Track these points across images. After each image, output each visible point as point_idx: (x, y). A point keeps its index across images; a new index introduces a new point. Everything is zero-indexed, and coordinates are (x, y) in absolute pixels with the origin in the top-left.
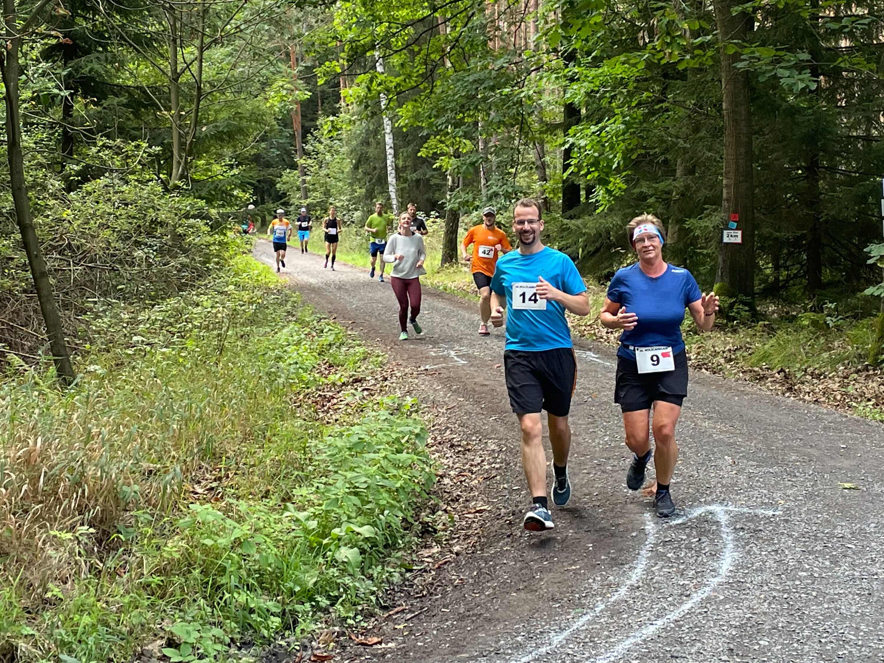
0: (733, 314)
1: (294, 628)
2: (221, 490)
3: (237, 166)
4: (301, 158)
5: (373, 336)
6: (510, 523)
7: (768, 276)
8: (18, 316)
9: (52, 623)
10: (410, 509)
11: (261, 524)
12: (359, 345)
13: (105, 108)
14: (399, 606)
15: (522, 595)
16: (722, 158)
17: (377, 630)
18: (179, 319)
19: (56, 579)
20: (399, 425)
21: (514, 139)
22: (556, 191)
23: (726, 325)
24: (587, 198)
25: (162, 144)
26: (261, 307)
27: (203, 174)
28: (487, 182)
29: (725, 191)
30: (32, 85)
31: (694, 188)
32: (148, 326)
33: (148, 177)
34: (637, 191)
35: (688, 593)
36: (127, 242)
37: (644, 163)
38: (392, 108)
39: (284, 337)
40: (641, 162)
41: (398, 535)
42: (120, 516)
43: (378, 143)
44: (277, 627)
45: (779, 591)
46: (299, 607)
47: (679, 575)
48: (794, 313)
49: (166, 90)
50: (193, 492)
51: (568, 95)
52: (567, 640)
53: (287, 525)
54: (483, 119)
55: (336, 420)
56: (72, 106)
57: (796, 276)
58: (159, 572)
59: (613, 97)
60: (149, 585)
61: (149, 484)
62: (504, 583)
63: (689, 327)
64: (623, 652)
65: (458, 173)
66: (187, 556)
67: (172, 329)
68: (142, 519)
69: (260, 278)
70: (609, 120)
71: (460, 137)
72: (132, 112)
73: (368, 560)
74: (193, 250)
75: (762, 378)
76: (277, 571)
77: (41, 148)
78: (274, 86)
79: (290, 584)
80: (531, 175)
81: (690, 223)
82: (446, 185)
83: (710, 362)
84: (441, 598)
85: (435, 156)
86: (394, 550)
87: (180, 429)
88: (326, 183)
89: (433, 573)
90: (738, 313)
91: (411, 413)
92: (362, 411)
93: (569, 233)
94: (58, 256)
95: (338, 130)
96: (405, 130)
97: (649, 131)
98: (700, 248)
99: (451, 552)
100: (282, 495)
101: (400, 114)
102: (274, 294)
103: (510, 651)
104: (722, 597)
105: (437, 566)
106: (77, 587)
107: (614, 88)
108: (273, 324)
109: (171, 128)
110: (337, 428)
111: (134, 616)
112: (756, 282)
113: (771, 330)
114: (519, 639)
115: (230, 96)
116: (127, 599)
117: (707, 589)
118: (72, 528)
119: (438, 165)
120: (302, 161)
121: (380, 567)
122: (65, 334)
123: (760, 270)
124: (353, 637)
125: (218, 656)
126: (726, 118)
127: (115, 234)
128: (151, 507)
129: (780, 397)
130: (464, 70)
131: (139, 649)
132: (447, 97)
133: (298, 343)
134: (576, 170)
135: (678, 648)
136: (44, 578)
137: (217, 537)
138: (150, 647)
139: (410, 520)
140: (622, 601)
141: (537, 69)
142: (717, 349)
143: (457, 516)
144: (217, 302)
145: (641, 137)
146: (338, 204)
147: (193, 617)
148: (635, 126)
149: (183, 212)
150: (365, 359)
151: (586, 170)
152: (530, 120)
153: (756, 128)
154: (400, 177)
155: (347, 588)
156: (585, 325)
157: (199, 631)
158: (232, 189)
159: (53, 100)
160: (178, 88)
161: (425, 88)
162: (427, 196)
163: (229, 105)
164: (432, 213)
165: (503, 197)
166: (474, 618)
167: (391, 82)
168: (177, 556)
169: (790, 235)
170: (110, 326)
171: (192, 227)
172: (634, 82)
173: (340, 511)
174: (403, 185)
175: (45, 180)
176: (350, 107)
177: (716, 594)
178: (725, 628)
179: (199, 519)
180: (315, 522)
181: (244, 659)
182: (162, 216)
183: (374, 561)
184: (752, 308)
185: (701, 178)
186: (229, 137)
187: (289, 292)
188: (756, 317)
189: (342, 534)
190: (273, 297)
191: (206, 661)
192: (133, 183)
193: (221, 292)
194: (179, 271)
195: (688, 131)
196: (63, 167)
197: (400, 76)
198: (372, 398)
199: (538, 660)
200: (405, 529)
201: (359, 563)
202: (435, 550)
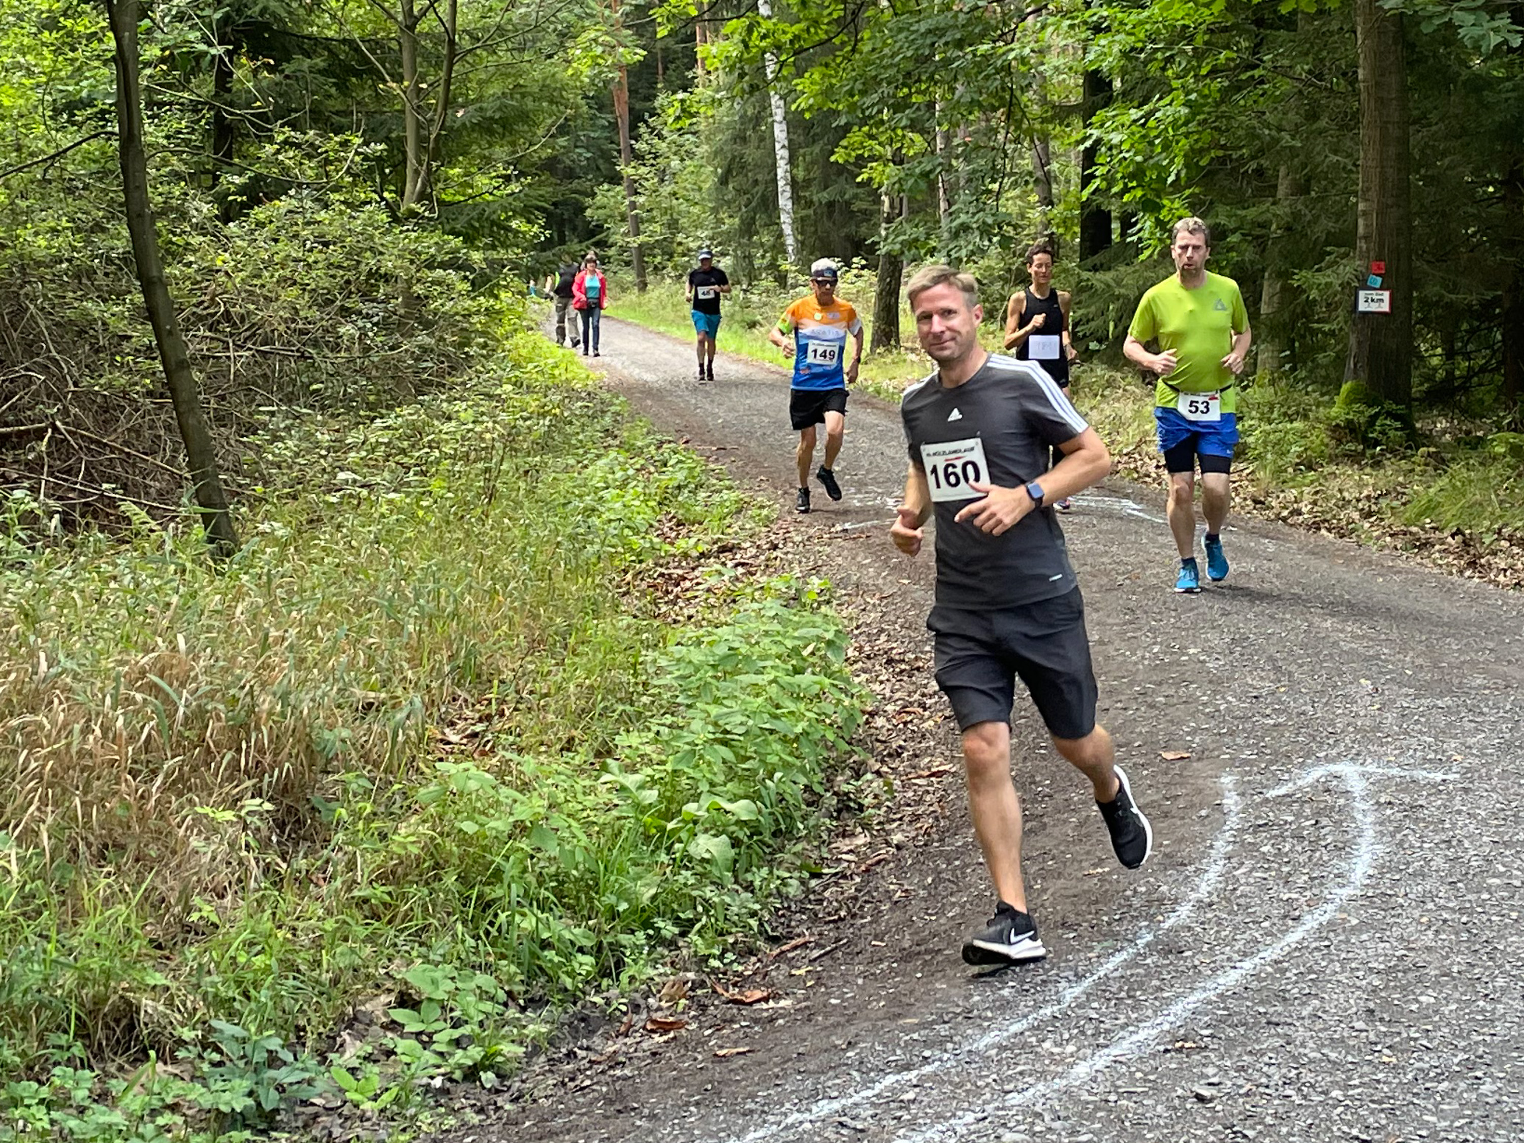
0: (1374, 435)
1: (618, 975)
2: (490, 737)
3: (517, 178)
4: (627, 164)
5: (755, 471)
7: (1435, 369)
8: (139, 436)
9: (200, 965)
10: (817, 769)
11: (561, 797)
12: (729, 488)
13: (287, 77)
14: (799, 936)
16: (1355, 165)
17: (761, 978)
18: (416, 443)
19: (206, 889)
20: (798, 626)
21: (997, 132)
22: (1069, 223)
23: (1363, 453)
24: (1123, 234)
25: (387, 140)
26: (559, 423)
27: (457, 193)
28: (950, 206)
29: (1361, 222)
30: (160, 36)
31: (1309, 217)
32: (364, 454)
33: (363, 196)
35: (1297, 913)
36: (329, 309)
37: (1221, 175)
38: (786, 78)
39: (599, 474)
40: (1218, 171)
41: (797, 814)
42: (316, 781)
43: (762, 139)
44: (589, 973)
45: (1453, 910)
46: (624, 939)
47: (1281, 882)
48: (1480, 434)
49: (394, 45)
50: (442, 741)
51: (1091, 56)
52: (1088, 995)
53: (604, 796)
54: (943, 98)
55: (690, 617)
56: (231, 74)
57: (1483, 369)
58: (384, 877)
59: (1170, 60)
60: (366, 901)
61: (366, 726)
62: (980, 896)
63: (1299, 457)
64: (1185, 1015)
65: (901, 191)
66: (432, 849)
67: (406, 460)
68: (354, 786)
69: (556, 372)
70: (1160, 99)
71: (903, 128)
72: (334, 84)
73: (744, 857)
74: (441, 322)
75: (1425, 544)
76: (588, 876)
77: (177, 145)
78: (581, 39)
79: (609, 899)
80: (1026, 194)
81: (1301, 277)
82: (879, 211)
83: (1334, 517)
84: (871, 923)
85: (861, 162)
86: (789, 840)
87: (420, 632)
88: (671, 208)
89: (858, 880)
90: (1383, 433)
91: (819, 604)
92: (734, 601)
93: (1091, 297)
94: (208, 334)
95: (692, 116)
96: (807, 116)
97: (1229, 118)
98: (1318, 322)
99: (888, 844)
100: (596, 745)
101: (800, 88)
102: (583, 399)
103: (989, 1014)
104: (1355, 922)
105: (863, 868)
106: (241, 903)
107: (1170, 44)
108: (581, 451)
109: (403, 112)
110: (691, 631)
111: (342, 954)
112: (1415, 380)
113: (1439, 462)
114: (1005, 992)
115: (504, 56)
116: (330, 925)
117: (1330, 907)
118: (234, 803)
119: (865, 176)
120: (630, 171)
122: (220, 467)
123: (1421, 358)
124: (720, 990)
125: (486, 1023)
126: (1363, 96)
127: (307, 296)
128: (369, 767)
129: (1455, 578)
130: (911, 12)
131: (350, 1009)
132: (881, 59)
134: (1104, 185)
135: (1280, 1009)
136: (185, 888)
137: (483, 817)
138: (369, 1007)
139: (818, 789)
140: (1183, 927)
141: (1037, 11)
142: (1346, 494)
143: (898, 782)
144: (483, 414)
145: (1217, 128)
146: (692, 245)
147: (443, 956)
148: (1206, 109)
149: (423, 257)
150: (739, 511)
151: (1121, 186)
152: (1024, 99)
153: (1416, 113)
154: (799, 197)
155: (708, 905)
156: (1120, 454)
157: (453, 979)
158: (508, 219)
159: (198, 63)
160: (415, 42)
161: (843, 43)
162: (846, 230)
163: (503, 70)
164: (855, 260)
165: (977, 233)
166: (928, 957)
167: (784, 32)
168: (414, 850)
169: (1473, 299)
170: (297, 455)
171: (440, 284)
172: (1205, 33)
173: (697, 774)
174: (804, 213)
175: (185, 200)
176: (712, 78)
177: (1344, 915)
178: (1360, 974)
179: (453, 787)
180: (655, 793)
181: (531, 1027)
182: (388, 264)
183: (755, 859)
184: (1407, 424)
185: (1320, 199)
186: (504, 127)
187: (607, 396)
188: (1415, 439)
189: (700, 813)
190: (579, 404)
191: (465, 1030)
192: (338, 206)
193: (490, 397)
194: (417, 359)
195: (1298, 119)
196: (216, 178)
197: (799, 22)
198: (752, 579)
199: (1038, 1028)
200: (808, 805)
201: (730, 863)
202: (861, 840)
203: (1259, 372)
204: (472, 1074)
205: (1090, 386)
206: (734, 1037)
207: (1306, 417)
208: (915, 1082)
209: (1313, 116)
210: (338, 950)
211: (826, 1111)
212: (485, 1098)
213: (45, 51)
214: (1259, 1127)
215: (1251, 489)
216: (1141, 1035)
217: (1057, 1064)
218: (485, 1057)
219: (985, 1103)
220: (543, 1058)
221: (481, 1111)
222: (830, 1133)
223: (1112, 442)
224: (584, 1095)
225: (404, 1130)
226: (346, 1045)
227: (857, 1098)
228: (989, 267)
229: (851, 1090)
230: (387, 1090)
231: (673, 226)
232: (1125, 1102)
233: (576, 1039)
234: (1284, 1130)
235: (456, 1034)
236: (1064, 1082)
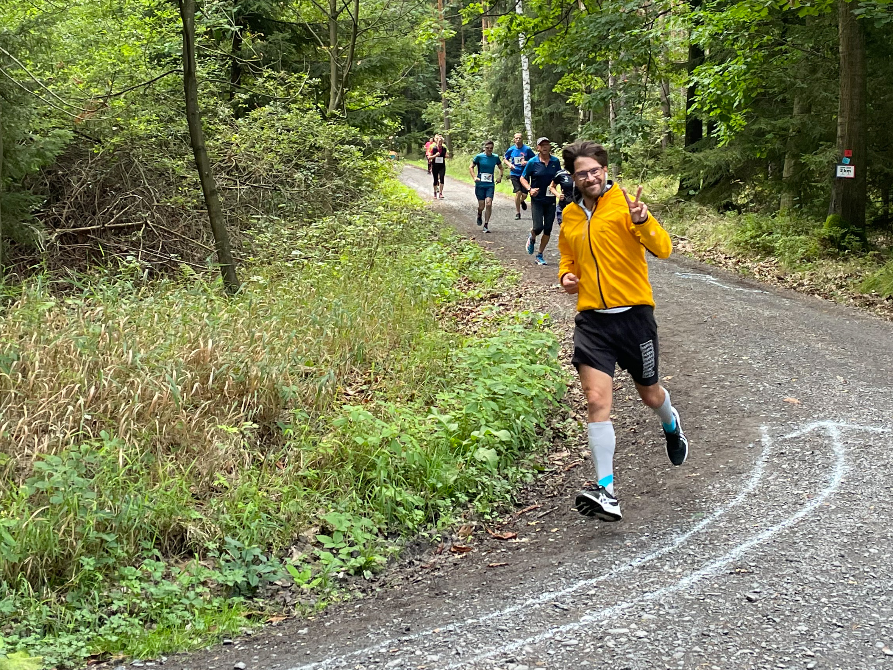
0: (844, 244)
1: (436, 521)
2: (370, 392)
3: (387, 98)
4: (445, 91)
5: (510, 255)
6: (634, 432)
7: (878, 209)
8: (190, 229)
9: (218, 509)
10: (543, 415)
11: (407, 425)
12: (496, 264)
13: (270, 43)
14: (532, 504)
15: (645, 498)
16: (837, 98)
17: (512, 526)
18: (333, 236)
19: (222, 469)
20: (533, 338)
21: (641, 77)
22: (680, 127)
23: (838, 254)
24: (709, 132)
25: (320, 76)
26: (408, 227)
27: (356, 105)
28: (616, 116)
29: (839, 128)
30: (206, 20)
31: (811, 125)
32: (306, 241)
33: (308, 106)
34: (755, 127)
35: (802, 501)
36: (289, 165)
37: (763, 102)
38: (529, 47)
39: (428, 255)
40: (761, 100)
41: (531, 439)
42: (279, 413)
43: (516, 79)
44: (421, 520)
45: (888, 503)
46: (440, 502)
47: (793, 484)
49: (325, 27)
50: (345, 394)
51: (693, 37)
52: (688, 541)
53: (429, 425)
54: (613, 58)
55: (475, 332)
56: (241, 40)
58: (314, 466)
59: (736, 40)
60: (305, 477)
61: (306, 385)
62: (630, 486)
63: (803, 254)
64: (741, 554)
65: (590, 107)
66: (340, 452)
67: (327, 245)
68: (299, 417)
69: (406, 200)
70: (731, 61)
71: (591, 74)
72: (294, 47)
73: (503, 461)
74: (347, 173)
75: (872, 304)
76: (421, 468)
77: (213, 78)
78: (424, 24)
79: (433, 481)
80: (656, 110)
81: (805, 158)
82: (577, 118)
83: (822, 288)
84: (570, 498)
85: (569, 92)
86: (527, 453)
87: (334, 336)
88: (467, 114)
89: (564, 475)
90: (849, 243)
91: (544, 327)
92: (498, 324)
93: (691, 166)
94: (226, 176)
95: (480, 66)
96: (541, 67)
97: (768, 71)
98: (814, 182)
99: (580, 456)
100: (425, 398)
101: (537, 52)
102: (419, 215)
103: (634, 550)
104: (834, 507)
105: (566, 469)
106: (240, 477)
107: (737, 31)
108: (418, 242)
109: (329, 62)
110: (476, 340)
111: (292, 505)
112: (867, 215)
113: (880, 260)
114: (643, 538)
115: (382, 33)
116: (286, 489)
117: (820, 499)
118: (237, 423)
119: (571, 100)
120: (446, 95)
121: (514, 468)
122: (231, 247)
123: (871, 203)
124: (490, 532)
125: (367, 545)
126: (842, 61)
127: (278, 157)
128: (307, 407)
129: (889, 322)
130: (597, 13)
131: (295, 535)
132: (581, 37)
133: (441, 261)
134: (700, 106)
135: (793, 553)
136: (211, 467)
137: (367, 435)
138: (305, 534)
139: (543, 426)
140: (740, 507)
141: (665, 13)
142: (828, 276)
144: (368, 222)
145: (761, 77)
146: (478, 135)
147: (345, 508)
148: (756, 66)
149: (339, 138)
150: (501, 276)
151: (708, 107)
152: (657, 59)
153: (869, 70)
154: (535, 110)
155: (484, 486)
156: (705, 251)
157: (349, 520)
158: (382, 119)
159: (224, 35)
160: (336, 26)
161: (561, 29)
162: (559, 128)
163: (381, 41)
164: (564, 144)
165: (630, 131)
167: (530, 23)
168: (331, 452)
170: (271, 241)
171: (347, 153)
172: (755, 26)
173: (479, 415)
174: (537, 118)
175: (216, 107)
176: (491, 46)
177: (828, 504)
178: (837, 535)
179: (351, 418)
180: (456, 425)
181: (390, 547)
182: (321, 142)
183: (509, 462)
184: (863, 239)
185: (817, 115)
186: (381, 70)
187: (431, 214)
188: (866, 247)
189: (480, 436)
190: (418, 217)
191: (356, 548)
192: (295, 111)
193: (372, 213)
194: (334, 192)
195: (806, 73)
196: (232, 96)
197: (538, 17)
198: (508, 312)
199: (661, 559)
200: (538, 434)
201: (496, 464)
202: (565, 454)
203: (781, 208)
204: (359, 571)
205: (689, 213)
206: (498, 557)
207: (807, 233)
208: (595, 585)
209: (814, 70)
210: (291, 503)
211: (547, 599)
212: (366, 585)
213: (147, 28)
214: (782, 617)
215: (776, 272)
216: (718, 564)
217: (672, 578)
218: (366, 563)
219: (633, 597)
220: (396, 564)
221: (364, 591)
222: (549, 611)
223: (701, 244)
224: (418, 585)
225: (324, 600)
226: (294, 554)
227: (563, 592)
228: (636, 149)
229: (561, 588)
230: (315, 578)
231: (468, 124)
232: (708, 601)
233: (413, 555)
234: (796, 619)
235: (352, 549)
236: (676, 588)
